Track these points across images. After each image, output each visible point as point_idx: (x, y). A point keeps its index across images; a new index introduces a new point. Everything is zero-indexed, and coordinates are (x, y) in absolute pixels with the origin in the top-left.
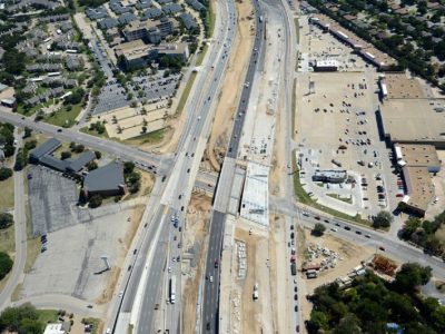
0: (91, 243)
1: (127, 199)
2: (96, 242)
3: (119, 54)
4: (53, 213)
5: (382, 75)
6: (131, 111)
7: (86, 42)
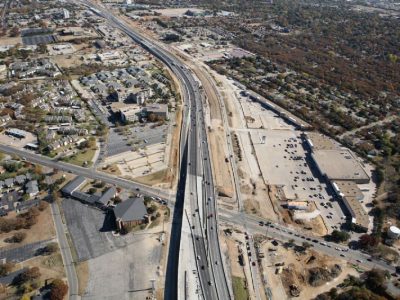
0: (132, 266)
1: (151, 227)
2: (136, 266)
3: (115, 111)
4: (92, 241)
5: (306, 133)
6: (135, 155)
7: (85, 101)
